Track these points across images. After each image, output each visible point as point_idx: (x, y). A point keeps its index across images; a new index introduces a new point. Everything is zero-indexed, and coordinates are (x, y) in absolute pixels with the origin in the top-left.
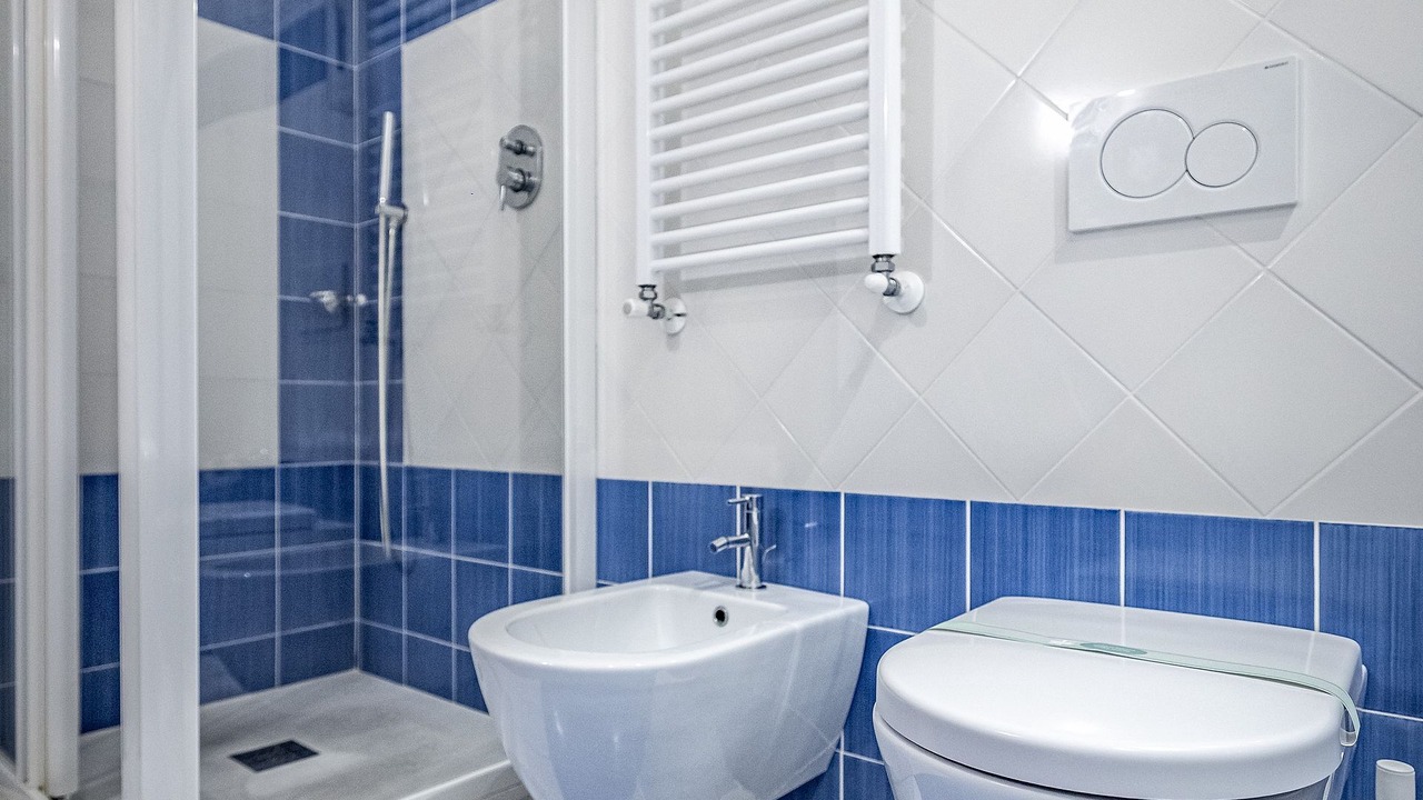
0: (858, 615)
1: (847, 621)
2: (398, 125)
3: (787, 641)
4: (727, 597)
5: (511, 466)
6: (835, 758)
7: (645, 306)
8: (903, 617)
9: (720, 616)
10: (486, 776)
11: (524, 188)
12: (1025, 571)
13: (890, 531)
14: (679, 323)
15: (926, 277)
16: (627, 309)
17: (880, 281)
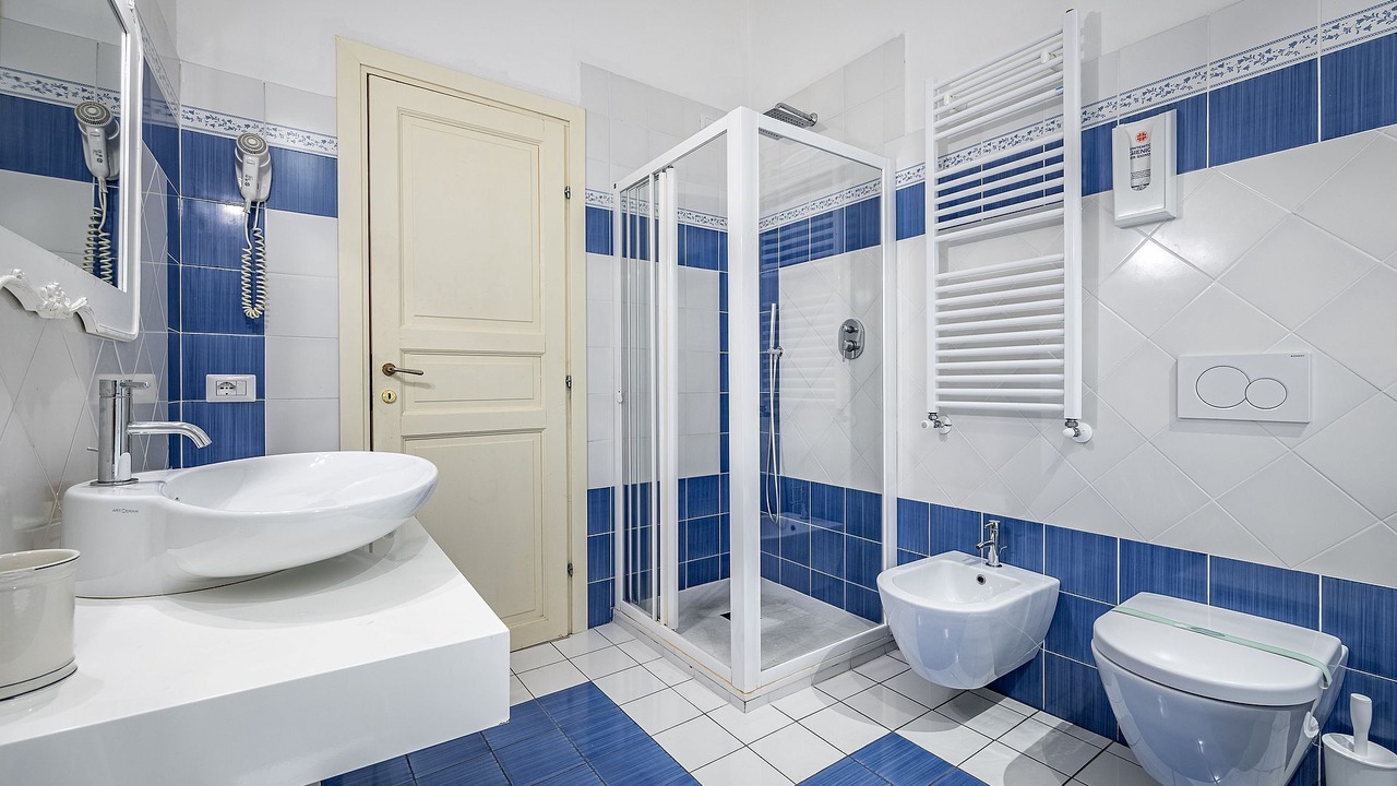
0: (1054, 586)
1: (1050, 589)
2: (777, 308)
3: (1025, 601)
4: (981, 569)
5: (846, 484)
6: (1040, 652)
7: (932, 423)
8: (1081, 588)
9: (981, 580)
10: (850, 641)
11: (852, 349)
12: (1152, 576)
13: (1072, 547)
14: (947, 429)
15: (1094, 426)
16: (924, 426)
17: (1070, 432)
